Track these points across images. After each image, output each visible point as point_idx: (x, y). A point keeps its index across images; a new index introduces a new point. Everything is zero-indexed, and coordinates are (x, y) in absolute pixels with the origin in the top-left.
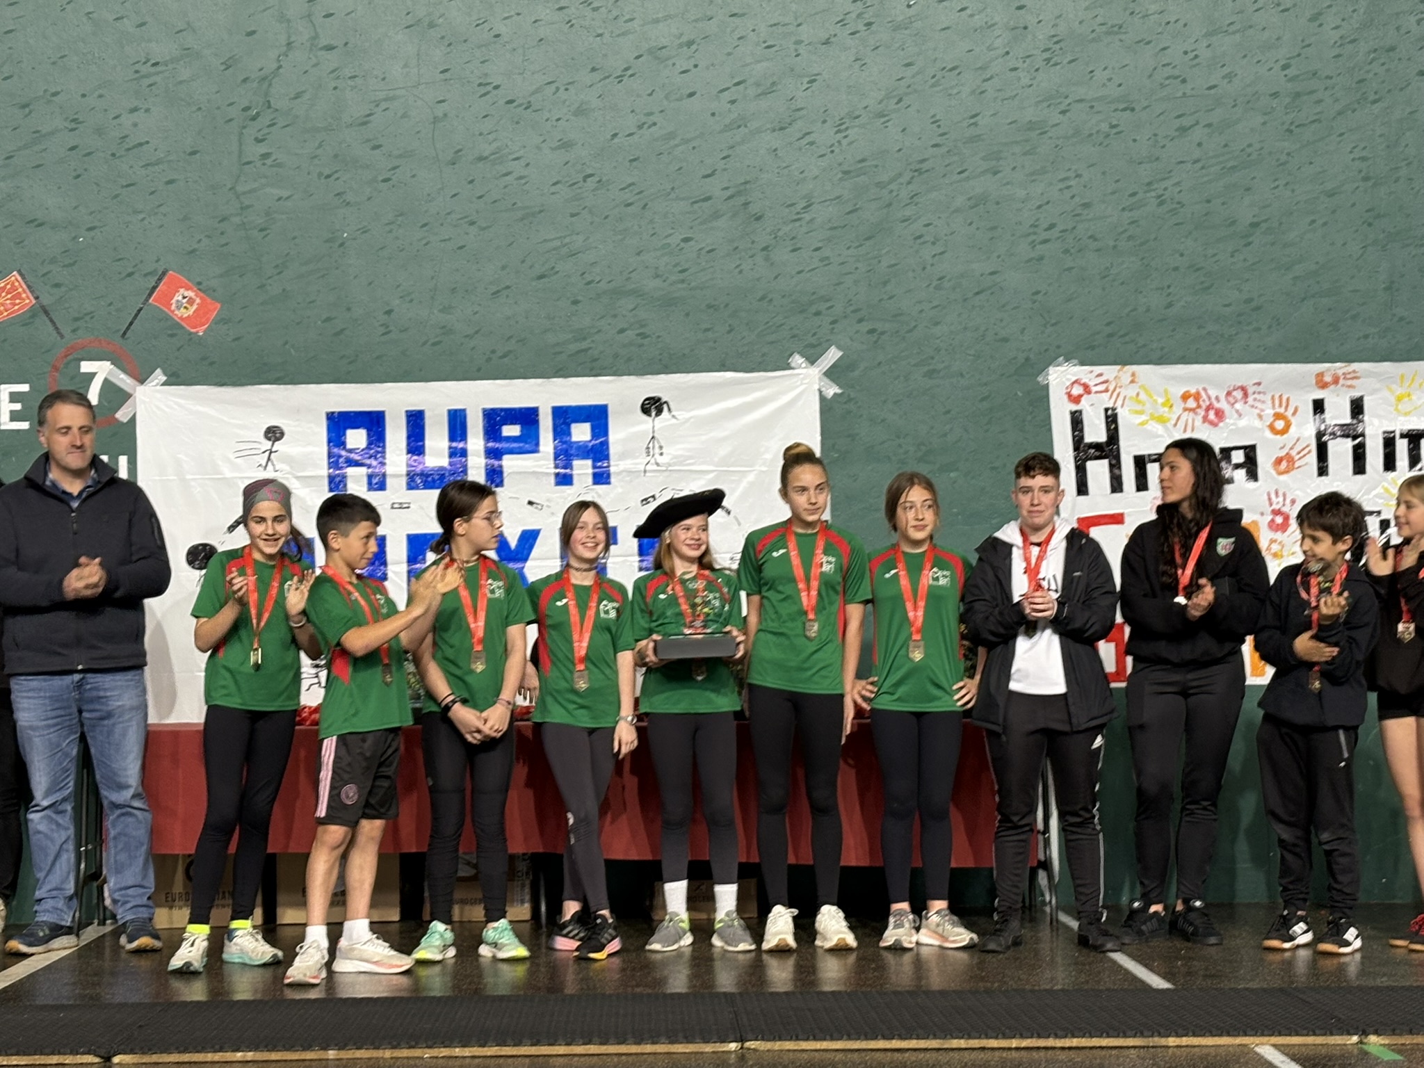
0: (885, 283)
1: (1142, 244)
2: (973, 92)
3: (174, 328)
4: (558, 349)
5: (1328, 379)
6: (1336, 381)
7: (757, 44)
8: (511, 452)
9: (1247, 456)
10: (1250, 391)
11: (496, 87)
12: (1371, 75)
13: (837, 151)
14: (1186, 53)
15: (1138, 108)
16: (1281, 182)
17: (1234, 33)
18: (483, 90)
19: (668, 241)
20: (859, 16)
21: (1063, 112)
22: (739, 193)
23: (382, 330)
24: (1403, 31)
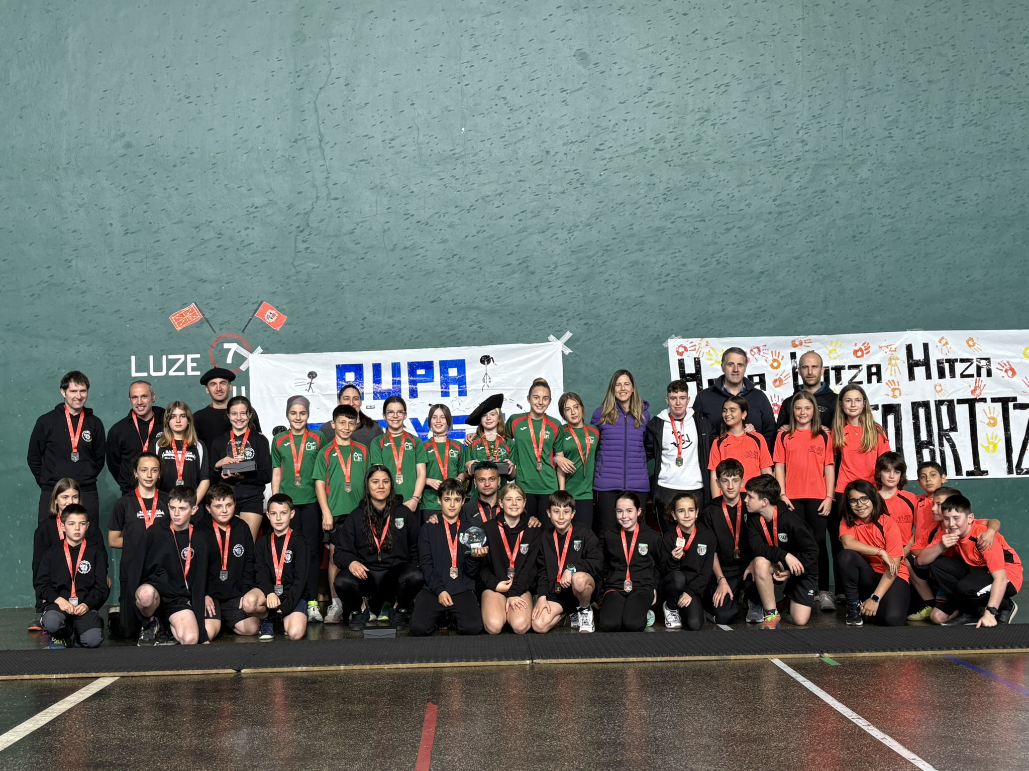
0: (592, 302)
1: (710, 282)
2: (631, 214)
3: (267, 327)
4: (441, 334)
5: (797, 343)
6: (801, 344)
7: (531, 194)
8: (421, 382)
9: (760, 379)
10: (761, 349)
11: (412, 215)
12: (814, 203)
13: (568, 241)
14: (728, 194)
15: (707, 221)
16: (774, 253)
17: (751, 185)
18: (406, 217)
19: (492, 284)
20: (578, 180)
21: (673, 223)
22: (524, 262)
23: (361, 327)
24: (828, 183)
